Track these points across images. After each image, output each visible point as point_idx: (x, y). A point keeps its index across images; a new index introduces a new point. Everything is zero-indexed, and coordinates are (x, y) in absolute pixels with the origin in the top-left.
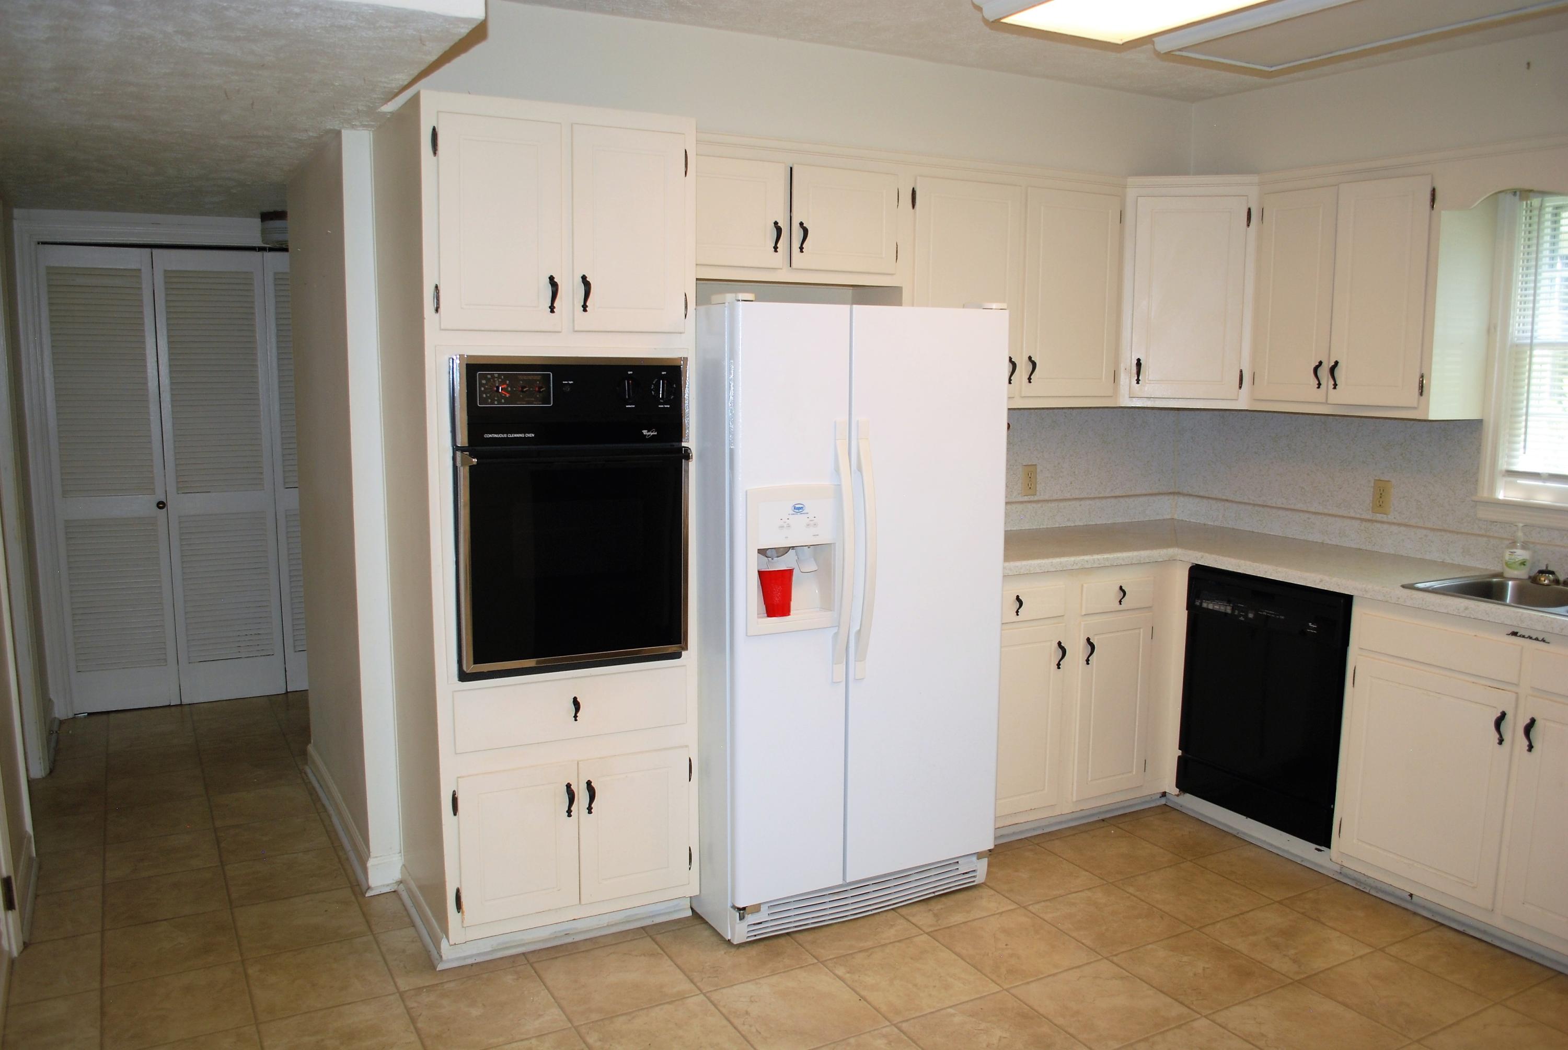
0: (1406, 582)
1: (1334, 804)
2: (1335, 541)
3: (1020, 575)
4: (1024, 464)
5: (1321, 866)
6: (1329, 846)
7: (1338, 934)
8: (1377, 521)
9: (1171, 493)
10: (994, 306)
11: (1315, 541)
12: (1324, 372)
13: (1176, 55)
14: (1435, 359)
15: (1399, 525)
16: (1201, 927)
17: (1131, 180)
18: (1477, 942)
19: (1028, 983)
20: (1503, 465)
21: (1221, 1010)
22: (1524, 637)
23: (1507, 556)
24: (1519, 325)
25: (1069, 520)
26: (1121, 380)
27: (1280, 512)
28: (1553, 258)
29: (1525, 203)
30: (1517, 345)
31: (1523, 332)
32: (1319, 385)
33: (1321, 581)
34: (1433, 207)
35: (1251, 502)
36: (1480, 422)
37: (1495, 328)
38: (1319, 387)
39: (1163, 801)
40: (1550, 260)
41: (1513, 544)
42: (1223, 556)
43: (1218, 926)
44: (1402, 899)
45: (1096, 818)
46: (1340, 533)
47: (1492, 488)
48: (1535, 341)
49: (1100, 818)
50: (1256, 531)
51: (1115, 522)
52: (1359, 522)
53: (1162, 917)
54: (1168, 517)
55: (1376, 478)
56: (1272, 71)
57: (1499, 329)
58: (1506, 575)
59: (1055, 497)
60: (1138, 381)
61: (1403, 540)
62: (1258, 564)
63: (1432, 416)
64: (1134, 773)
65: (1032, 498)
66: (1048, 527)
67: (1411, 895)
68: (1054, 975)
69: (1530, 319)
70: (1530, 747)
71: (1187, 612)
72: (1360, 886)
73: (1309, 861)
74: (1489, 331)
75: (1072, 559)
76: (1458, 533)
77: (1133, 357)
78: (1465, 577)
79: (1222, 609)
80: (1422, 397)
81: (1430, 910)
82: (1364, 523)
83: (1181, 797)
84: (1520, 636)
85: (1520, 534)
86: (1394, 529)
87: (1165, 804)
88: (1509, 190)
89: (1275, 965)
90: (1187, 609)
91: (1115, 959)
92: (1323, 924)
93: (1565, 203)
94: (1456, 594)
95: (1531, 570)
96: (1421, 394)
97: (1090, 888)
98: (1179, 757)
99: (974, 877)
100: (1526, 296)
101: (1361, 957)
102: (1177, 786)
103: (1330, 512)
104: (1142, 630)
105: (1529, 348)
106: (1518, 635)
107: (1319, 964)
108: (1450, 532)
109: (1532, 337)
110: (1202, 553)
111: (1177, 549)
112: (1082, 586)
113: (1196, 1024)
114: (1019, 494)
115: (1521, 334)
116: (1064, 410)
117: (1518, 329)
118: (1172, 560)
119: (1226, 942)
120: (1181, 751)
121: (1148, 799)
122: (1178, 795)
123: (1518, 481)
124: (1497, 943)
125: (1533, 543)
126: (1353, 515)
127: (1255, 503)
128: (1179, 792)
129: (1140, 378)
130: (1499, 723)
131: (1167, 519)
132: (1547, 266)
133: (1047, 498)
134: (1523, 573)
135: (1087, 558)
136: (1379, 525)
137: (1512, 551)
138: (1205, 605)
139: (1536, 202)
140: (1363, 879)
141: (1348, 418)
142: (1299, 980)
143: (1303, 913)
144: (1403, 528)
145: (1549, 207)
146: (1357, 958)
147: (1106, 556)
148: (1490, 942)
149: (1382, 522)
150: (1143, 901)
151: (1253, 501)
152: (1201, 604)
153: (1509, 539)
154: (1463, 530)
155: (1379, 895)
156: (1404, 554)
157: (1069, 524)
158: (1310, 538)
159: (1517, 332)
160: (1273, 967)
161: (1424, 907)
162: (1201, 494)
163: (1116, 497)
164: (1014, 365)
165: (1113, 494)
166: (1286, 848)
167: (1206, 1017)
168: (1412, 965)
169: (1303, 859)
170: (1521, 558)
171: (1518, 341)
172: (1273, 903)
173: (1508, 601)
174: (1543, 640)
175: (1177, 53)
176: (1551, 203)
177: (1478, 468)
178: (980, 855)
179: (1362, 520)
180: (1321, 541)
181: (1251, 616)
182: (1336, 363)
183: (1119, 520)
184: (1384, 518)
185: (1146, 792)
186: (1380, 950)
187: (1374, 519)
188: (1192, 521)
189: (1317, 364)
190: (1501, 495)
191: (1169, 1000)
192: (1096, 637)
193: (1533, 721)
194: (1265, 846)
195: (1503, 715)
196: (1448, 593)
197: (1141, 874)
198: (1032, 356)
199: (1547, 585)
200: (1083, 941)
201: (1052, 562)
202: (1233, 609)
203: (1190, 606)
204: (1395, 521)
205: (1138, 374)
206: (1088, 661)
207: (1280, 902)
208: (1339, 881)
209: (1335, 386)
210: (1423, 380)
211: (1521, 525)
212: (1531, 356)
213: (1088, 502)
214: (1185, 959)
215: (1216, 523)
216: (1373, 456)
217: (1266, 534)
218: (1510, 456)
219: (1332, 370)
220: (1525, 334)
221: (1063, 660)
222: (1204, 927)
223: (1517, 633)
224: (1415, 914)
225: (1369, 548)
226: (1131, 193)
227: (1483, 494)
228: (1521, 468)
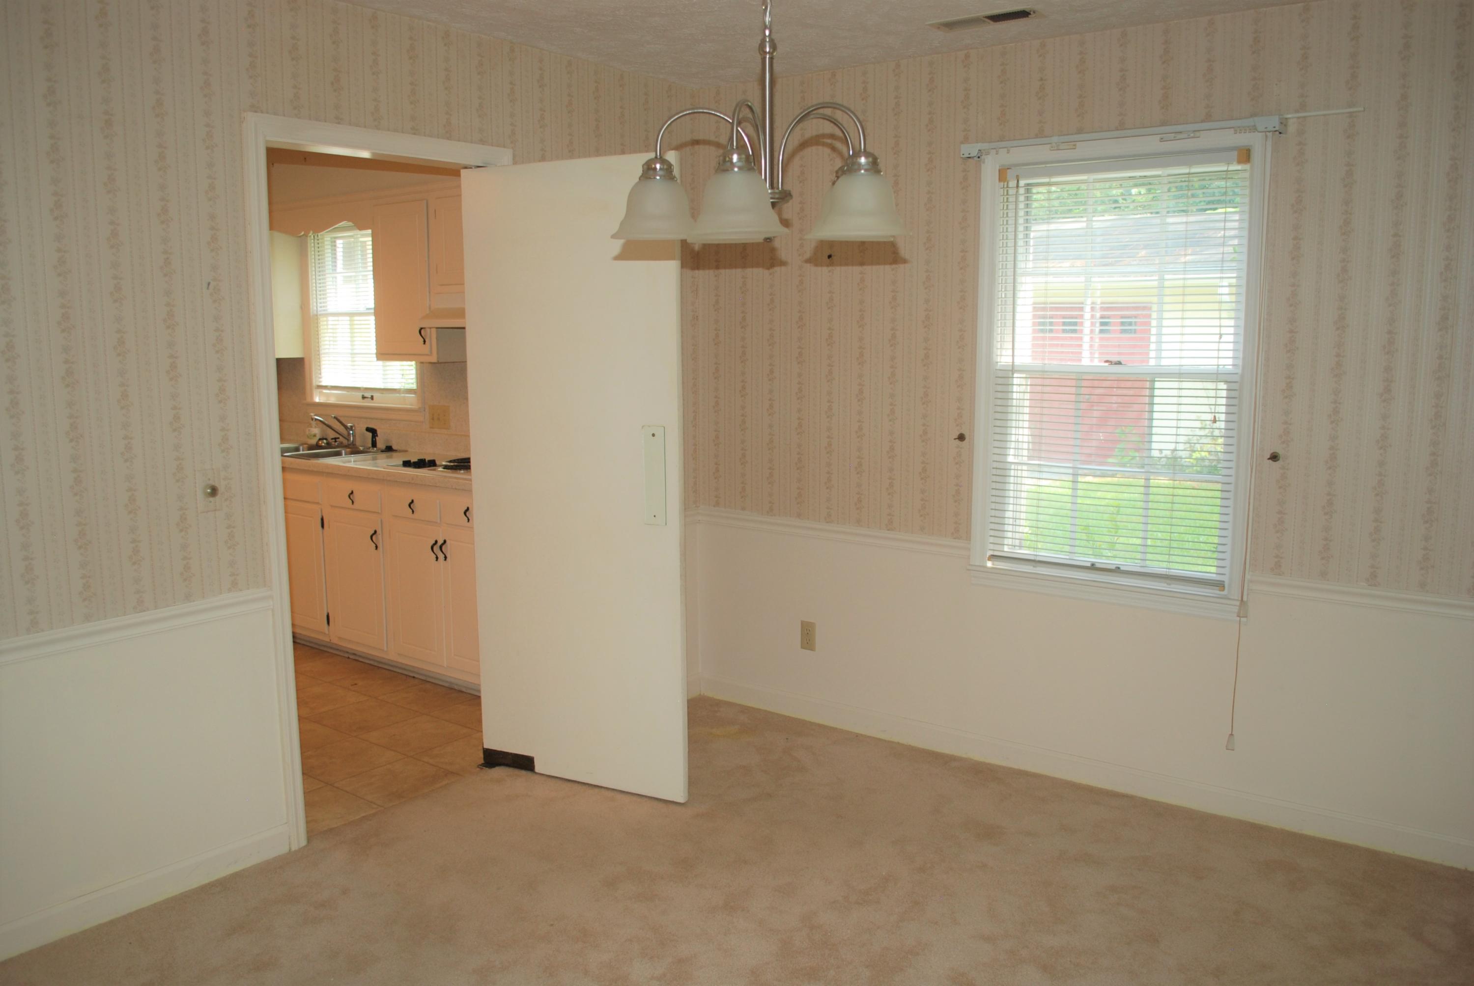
20: (315, 383)
23: (307, 433)
30: (316, 315)
36: (302, 359)
37: (304, 306)
47: (311, 396)
74: (301, 307)
123: (323, 391)
137: (311, 429)
159: (315, 307)
177: (306, 385)
190: (315, 399)
218: (318, 378)
227: (308, 400)
228: (323, 384)
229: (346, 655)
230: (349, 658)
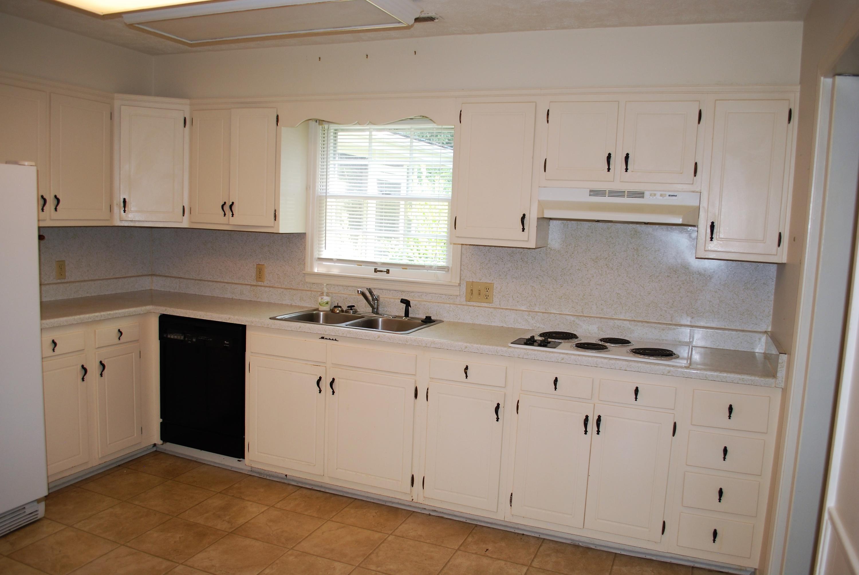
0: (272, 316)
1: (244, 435)
2: (238, 297)
3: (53, 328)
4: (57, 260)
5: (242, 469)
6: (244, 458)
7: (251, 503)
8: (259, 286)
9: (149, 275)
10: (26, 163)
11: (228, 297)
12: (227, 208)
13: (135, 26)
14: (281, 202)
15: (270, 287)
16: (177, 515)
17: (116, 95)
18: (318, 492)
19: (74, 571)
20: (316, 255)
21: (190, 558)
22: (327, 339)
23: (320, 300)
24: (321, 186)
25: (87, 293)
26: (115, 210)
27: (210, 283)
28: (335, 154)
29: (321, 126)
30: (320, 196)
31: (323, 190)
32: (225, 214)
33: (229, 319)
34: (277, 124)
35: (194, 278)
36: (305, 234)
37: (310, 188)
38: (225, 216)
39: (155, 449)
40: (334, 155)
41: (322, 294)
42: (177, 308)
43: (187, 512)
44: (282, 478)
45: (115, 465)
46: (241, 293)
47: (312, 267)
48: (328, 194)
49: (117, 465)
50: (198, 294)
51: (116, 292)
52: (249, 286)
53: (155, 514)
54: (149, 288)
55: (257, 263)
56: (192, 44)
57: (311, 188)
58: (320, 309)
59: (78, 279)
60: (125, 211)
61: (272, 295)
62: (196, 312)
63: (281, 231)
64: (136, 436)
65: (63, 281)
66: (74, 297)
67: (286, 475)
68: (91, 562)
69: (325, 184)
70: (333, 392)
71: (159, 341)
72: (261, 475)
73: (236, 468)
74: (307, 188)
75: (87, 316)
76: (297, 290)
77: (121, 197)
78: (300, 312)
79: (179, 337)
80: (276, 221)
81: (295, 481)
82: (253, 287)
83: (164, 445)
84: (325, 339)
85: (325, 289)
86: (267, 289)
87: (156, 451)
88: (314, 119)
89: (219, 527)
90: (159, 339)
91: (128, 544)
92: (244, 499)
93: (339, 128)
94: (297, 321)
95: (331, 306)
96: (275, 220)
97: (112, 507)
98: (161, 423)
99: (37, 514)
100: (323, 172)
101: (263, 512)
102: (161, 439)
103: (235, 282)
104: (134, 353)
105: (325, 198)
106: (325, 338)
107: (241, 521)
108: (294, 289)
109: (326, 193)
110: (166, 308)
111: (151, 306)
112: (95, 331)
113: (177, 569)
114: (54, 278)
115: (322, 191)
116: (81, 228)
117: (319, 189)
118: (148, 313)
119: (192, 520)
120: (162, 419)
121: (145, 449)
122: (162, 444)
123: (324, 263)
124: (327, 491)
125: (332, 293)
126: (247, 283)
127: (196, 278)
128: (163, 442)
129: (126, 209)
130: (318, 382)
131: (148, 290)
132: (332, 158)
133: (72, 280)
134: (327, 308)
135: (96, 314)
136: (259, 288)
137: (322, 297)
138: (169, 336)
139: (326, 126)
140: (262, 472)
141: (242, 232)
142: (231, 532)
143: (233, 496)
144: (271, 289)
145: (332, 129)
146: (261, 513)
147: (108, 312)
148: (324, 491)
149: (261, 286)
150: (143, 507)
151: (195, 277)
152: (167, 336)
153: (320, 292)
154: (300, 288)
155: (271, 478)
156: (272, 302)
157: (88, 295)
158: (226, 296)
159: (320, 190)
160: (218, 528)
161: (293, 480)
162: (167, 275)
163: (116, 278)
164: (45, 201)
165: (114, 277)
166: (223, 463)
167: (182, 564)
168: (288, 511)
169: (232, 467)
170: (326, 301)
171: (321, 194)
172: (217, 494)
173: (321, 322)
174: (335, 340)
175: (137, 25)
176: (333, 127)
177: (305, 257)
178: (39, 501)
179: (252, 285)
180: (231, 298)
181: (194, 340)
182: (233, 203)
183: (119, 291)
184: (262, 284)
185: (143, 445)
186: (272, 506)
187: (257, 284)
188: (162, 290)
189: (224, 203)
190: (316, 270)
191: (160, 560)
192: (106, 360)
193: (334, 379)
194: (212, 464)
195: (320, 378)
196: (294, 320)
197: (142, 493)
198: (57, 195)
199: (338, 313)
200: (108, 538)
201: (74, 318)
202: (185, 338)
203: (161, 338)
204: (267, 285)
205: (125, 206)
206: (101, 375)
207: (220, 493)
208: (251, 475)
209: (233, 215)
210: (276, 213)
211: (325, 284)
212: (326, 202)
213: (99, 282)
214: (169, 535)
215: (176, 291)
216: (255, 252)
217: (202, 295)
218: (319, 251)
219: (231, 207)
220: (323, 191)
221: (86, 376)
222: (179, 515)
223: (324, 337)
224: (289, 484)
225: (255, 299)
226: (117, 103)
227: (308, 270)
228: (323, 256)
229: (428, 513)
230: (430, 515)
